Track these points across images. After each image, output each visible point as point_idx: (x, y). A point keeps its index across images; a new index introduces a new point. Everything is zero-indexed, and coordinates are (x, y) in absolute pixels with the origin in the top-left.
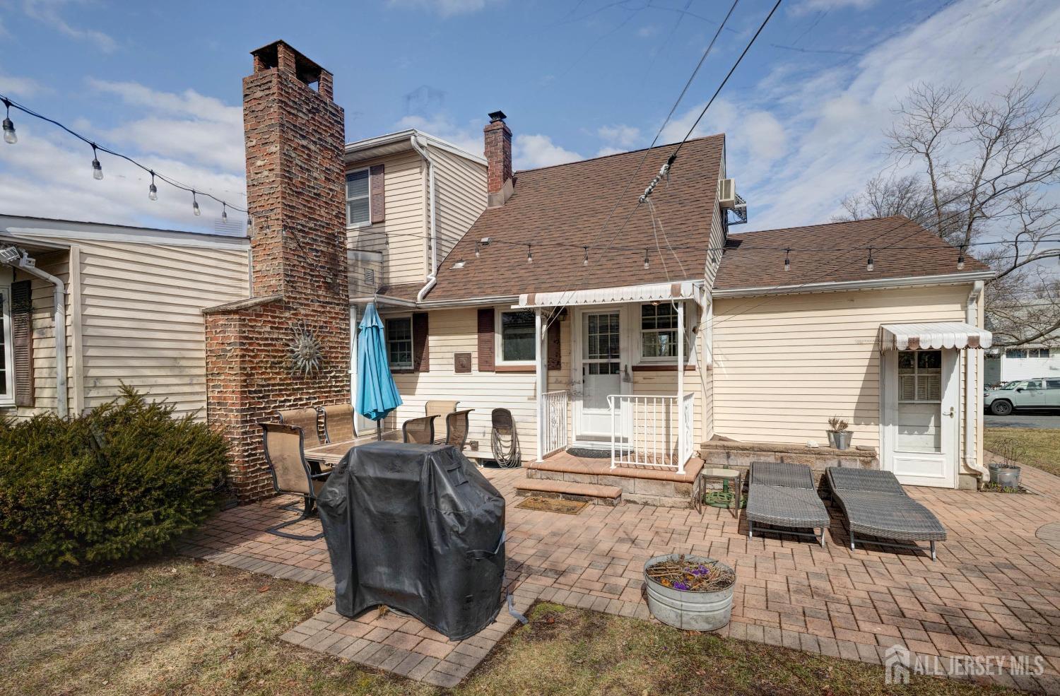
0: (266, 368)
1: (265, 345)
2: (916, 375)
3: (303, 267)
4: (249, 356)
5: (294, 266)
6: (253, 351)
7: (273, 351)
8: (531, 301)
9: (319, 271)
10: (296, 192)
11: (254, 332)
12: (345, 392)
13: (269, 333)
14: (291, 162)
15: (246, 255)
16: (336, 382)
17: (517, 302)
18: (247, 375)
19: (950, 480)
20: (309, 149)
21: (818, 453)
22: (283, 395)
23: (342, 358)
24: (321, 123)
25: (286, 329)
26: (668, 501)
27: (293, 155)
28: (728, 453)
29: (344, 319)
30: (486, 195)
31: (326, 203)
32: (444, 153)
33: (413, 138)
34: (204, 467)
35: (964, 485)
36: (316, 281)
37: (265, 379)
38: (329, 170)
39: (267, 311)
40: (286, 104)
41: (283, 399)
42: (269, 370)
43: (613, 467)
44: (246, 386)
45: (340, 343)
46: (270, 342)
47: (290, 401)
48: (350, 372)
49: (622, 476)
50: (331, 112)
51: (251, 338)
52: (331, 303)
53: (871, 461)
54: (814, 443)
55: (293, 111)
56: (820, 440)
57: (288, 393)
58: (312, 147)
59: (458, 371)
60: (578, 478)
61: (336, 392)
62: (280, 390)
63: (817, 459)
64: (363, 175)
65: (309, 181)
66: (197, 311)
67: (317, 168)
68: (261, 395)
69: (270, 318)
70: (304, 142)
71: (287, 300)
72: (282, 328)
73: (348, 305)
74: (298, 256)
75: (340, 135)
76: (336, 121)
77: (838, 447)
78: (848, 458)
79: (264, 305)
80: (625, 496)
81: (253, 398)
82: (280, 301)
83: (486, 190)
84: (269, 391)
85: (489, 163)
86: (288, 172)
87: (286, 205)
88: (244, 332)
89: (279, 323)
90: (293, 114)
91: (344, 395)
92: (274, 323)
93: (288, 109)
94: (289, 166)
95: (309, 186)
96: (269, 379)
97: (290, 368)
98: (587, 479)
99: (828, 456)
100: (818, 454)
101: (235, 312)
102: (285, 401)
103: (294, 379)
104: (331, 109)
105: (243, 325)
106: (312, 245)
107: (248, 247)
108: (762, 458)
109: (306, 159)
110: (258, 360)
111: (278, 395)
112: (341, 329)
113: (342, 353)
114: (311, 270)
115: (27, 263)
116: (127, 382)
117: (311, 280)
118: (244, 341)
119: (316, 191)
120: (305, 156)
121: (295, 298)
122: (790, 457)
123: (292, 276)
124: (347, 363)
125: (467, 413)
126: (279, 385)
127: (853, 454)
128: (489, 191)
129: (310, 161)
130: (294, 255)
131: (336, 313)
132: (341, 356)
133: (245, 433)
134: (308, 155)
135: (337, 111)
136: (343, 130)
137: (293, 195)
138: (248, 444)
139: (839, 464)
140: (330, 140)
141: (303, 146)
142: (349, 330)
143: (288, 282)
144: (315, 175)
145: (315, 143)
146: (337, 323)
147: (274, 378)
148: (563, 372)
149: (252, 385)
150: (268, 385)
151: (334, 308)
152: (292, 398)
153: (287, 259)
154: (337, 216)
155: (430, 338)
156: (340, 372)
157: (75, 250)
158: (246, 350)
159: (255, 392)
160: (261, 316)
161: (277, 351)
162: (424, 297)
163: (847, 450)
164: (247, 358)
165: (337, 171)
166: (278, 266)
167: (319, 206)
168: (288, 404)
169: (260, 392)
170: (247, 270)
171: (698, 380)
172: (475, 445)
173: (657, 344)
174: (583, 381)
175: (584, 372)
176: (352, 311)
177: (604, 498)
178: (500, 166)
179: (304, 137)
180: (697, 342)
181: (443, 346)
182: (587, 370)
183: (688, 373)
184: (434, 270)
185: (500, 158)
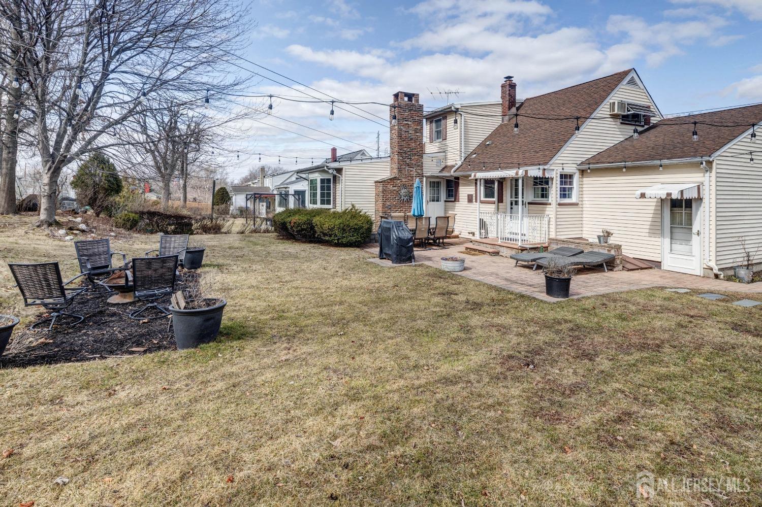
2: (684, 212)
5: (401, 165)
6: (386, 194)
8: (475, 176)
9: (411, 165)
11: (387, 188)
13: (392, 188)
15: (389, 162)
17: (471, 176)
18: (384, 202)
19: (699, 271)
21: (591, 245)
24: (413, 113)
25: (398, 187)
30: (501, 117)
32: (472, 107)
33: (452, 107)
34: (364, 225)
35: (706, 275)
36: (410, 169)
37: (390, 203)
39: (392, 181)
42: (391, 200)
43: (499, 242)
47: (399, 210)
49: (500, 246)
51: (386, 190)
52: (416, 176)
54: (591, 240)
55: (403, 113)
56: (594, 240)
57: (398, 208)
58: (409, 123)
59: (468, 202)
60: (488, 246)
62: (395, 207)
64: (440, 120)
65: (408, 135)
66: (374, 182)
68: (388, 208)
69: (392, 183)
70: (406, 122)
71: (398, 177)
73: (423, 176)
75: (422, 115)
77: (600, 243)
78: (603, 248)
79: (391, 179)
80: (500, 254)
81: (386, 209)
82: (396, 177)
84: (391, 207)
85: (502, 102)
86: (400, 134)
87: (399, 146)
88: (384, 188)
89: (395, 185)
90: (403, 115)
93: (401, 113)
95: (408, 137)
97: (399, 199)
98: (490, 246)
99: (594, 246)
101: (381, 182)
102: (397, 210)
103: (400, 203)
105: (384, 186)
106: (408, 157)
107: (391, 160)
110: (388, 197)
115: (335, 173)
116: (353, 203)
117: (408, 169)
118: (383, 191)
119: (411, 138)
121: (401, 176)
123: (400, 169)
125: (448, 217)
126: (395, 205)
127: (606, 247)
128: (502, 115)
129: (409, 128)
130: (402, 161)
135: (420, 107)
137: (402, 141)
140: (417, 118)
141: (406, 124)
143: (399, 171)
145: (411, 121)
147: (393, 203)
148: (504, 204)
149: (385, 205)
153: (399, 163)
154: (419, 145)
155: (460, 187)
157: (344, 168)
158: (384, 194)
160: (390, 183)
162: (455, 171)
164: (385, 197)
165: (420, 128)
166: (396, 166)
167: (412, 143)
170: (389, 167)
171: (552, 209)
172: (473, 234)
173: (540, 192)
174: (512, 208)
175: (512, 204)
176: (424, 179)
177: (489, 252)
178: (507, 102)
179: (406, 121)
180: (552, 192)
181: (464, 191)
182: (514, 203)
183: (548, 206)
184: (463, 159)
185: (508, 99)
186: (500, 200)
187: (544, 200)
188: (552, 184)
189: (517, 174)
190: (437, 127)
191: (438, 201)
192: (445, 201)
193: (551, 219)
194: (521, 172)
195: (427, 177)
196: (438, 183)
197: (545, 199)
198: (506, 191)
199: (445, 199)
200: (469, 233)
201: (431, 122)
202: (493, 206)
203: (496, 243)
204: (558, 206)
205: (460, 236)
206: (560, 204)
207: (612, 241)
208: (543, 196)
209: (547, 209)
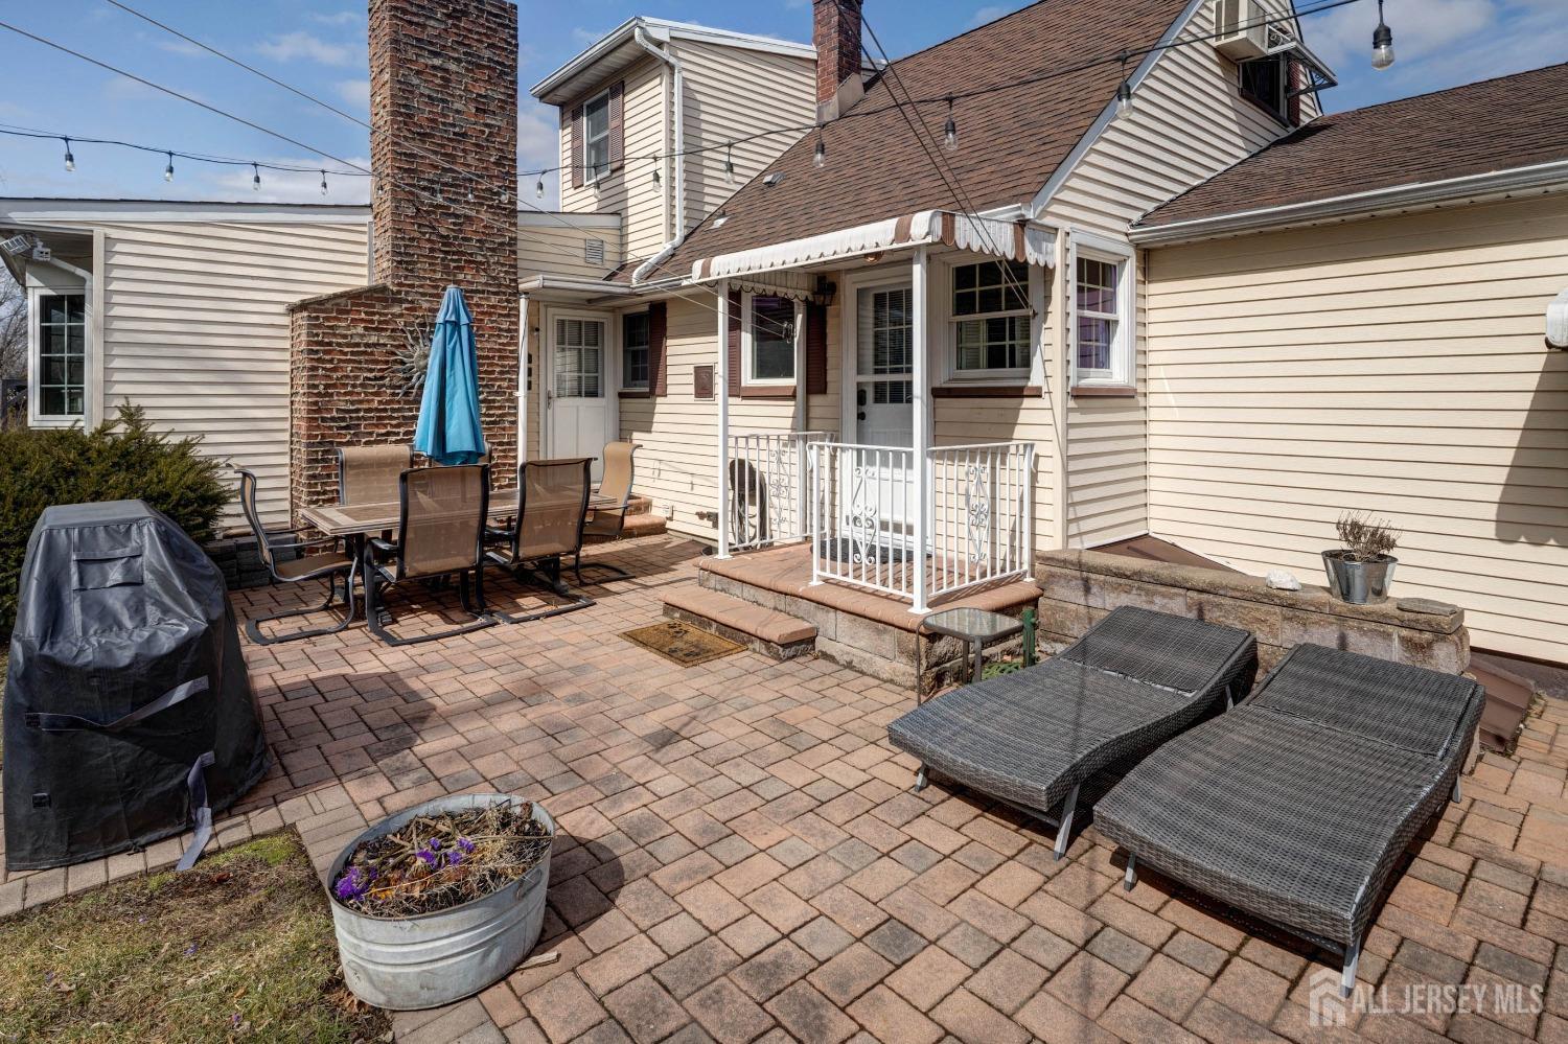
0: (354, 386)
1: (352, 353)
3: (429, 240)
4: (324, 369)
5: (412, 239)
6: (331, 361)
7: (367, 362)
9: (460, 245)
10: (419, 134)
11: (335, 335)
12: (507, 425)
13: (362, 336)
14: (412, 92)
15: (365, 229)
16: (488, 408)
18: (319, 395)
20: (446, 71)
21: (1290, 604)
22: (385, 426)
23: (501, 373)
24: (470, 31)
25: (393, 330)
26: (884, 667)
27: (415, 81)
28: (1086, 581)
29: (508, 315)
30: (814, 107)
31: (477, 145)
32: (715, 49)
33: (637, 31)
36: (452, 260)
37: (352, 403)
38: (485, 97)
39: (358, 305)
40: (404, 12)
41: (383, 431)
42: (359, 389)
43: (815, 582)
44: (318, 411)
45: (499, 351)
46: (362, 349)
47: (398, 434)
48: (517, 394)
49: (818, 603)
50: (490, 13)
51: (330, 344)
52: (483, 292)
53: (1430, 645)
54: (1282, 578)
55: (415, 19)
56: (1302, 574)
57: (394, 422)
58: (453, 67)
59: (699, 394)
60: (760, 595)
61: (488, 423)
62: (379, 418)
63: (1285, 618)
64: (603, 102)
65: (445, 116)
66: (281, 309)
67: (461, 97)
68: (343, 424)
69: (363, 316)
70: (437, 62)
71: (395, 289)
72: (386, 330)
73: (517, 293)
74: (420, 225)
75: (509, 44)
76: (500, 25)
77: (1346, 595)
78: (1366, 626)
80: (822, 644)
81: (331, 428)
82: (384, 288)
83: (814, 99)
84: (358, 418)
85: (819, 55)
86: (405, 106)
87: (400, 154)
88: (317, 335)
89: (380, 322)
90: (417, 24)
91: (504, 429)
92: (372, 322)
93: (408, 17)
94: (407, 99)
95: (444, 124)
96: (361, 402)
97: (400, 387)
99: (1315, 617)
100: (1291, 606)
101: (305, 307)
102: (388, 434)
103: (406, 402)
104: (489, 8)
105: (315, 325)
106: (448, 208)
107: (369, 218)
108: (1158, 600)
109: (439, 85)
110: (339, 374)
111: (377, 426)
112: (500, 330)
113: (502, 366)
114: (444, 245)
115: (41, 255)
117: (443, 259)
118: (315, 348)
119: (457, 130)
120: (438, 81)
121: (412, 286)
122: (1219, 606)
123: (407, 254)
124: (510, 380)
126: (377, 410)
127: (1383, 619)
128: (818, 100)
129: (448, 87)
130: (413, 224)
131: (493, 307)
132: (498, 369)
133: (314, 477)
134: (442, 78)
135: (504, 10)
136: (515, 37)
137: (414, 139)
138: (318, 493)
139: (1343, 642)
140: (487, 54)
141: (434, 67)
142: (517, 331)
143: (400, 262)
144: (457, 106)
145: (458, 60)
146: (493, 322)
147: (368, 401)
148: (831, 399)
149: (329, 410)
150: (358, 411)
151: (487, 299)
152: (402, 430)
153: (399, 230)
154: (497, 164)
155: (669, 342)
156: (497, 393)
157: (99, 235)
158: (319, 360)
159: (333, 419)
160: (348, 312)
161: (377, 362)
162: (646, 278)
163: (1368, 606)
164: (320, 372)
165: (500, 97)
166: (388, 241)
167: (464, 151)
168: (394, 438)
169: (343, 419)
170: (365, 249)
171: (1047, 417)
172: (713, 518)
173: (983, 344)
174: (861, 416)
175: (861, 399)
176: (523, 303)
177: (767, 642)
178: (835, 55)
179: (436, 54)
180: (1045, 337)
181: (683, 355)
182: (870, 396)
183: (1027, 402)
184: (680, 233)
185: (835, 42)
186: (816, 383)
187: (1004, 377)
188: (1048, 298)
189: (902, 233)
190: (596, 128)
191: (593, 393)
192: (622, 395)
193: (1043, 465)
194: (922, 226)
195: (537, 299)
196: (596, 327)
197: (1007, 371)
198: (839, 342)
199: (620, 388)
200: (701, 516)
201: (576, 116)
202: (788, 409)
203: (800, 590)
204: (1072, 404)
205: (669, 525)
206: (1079, 395)
207: (1402, 585)
208: (996, 359)
209: (1023, 416)
